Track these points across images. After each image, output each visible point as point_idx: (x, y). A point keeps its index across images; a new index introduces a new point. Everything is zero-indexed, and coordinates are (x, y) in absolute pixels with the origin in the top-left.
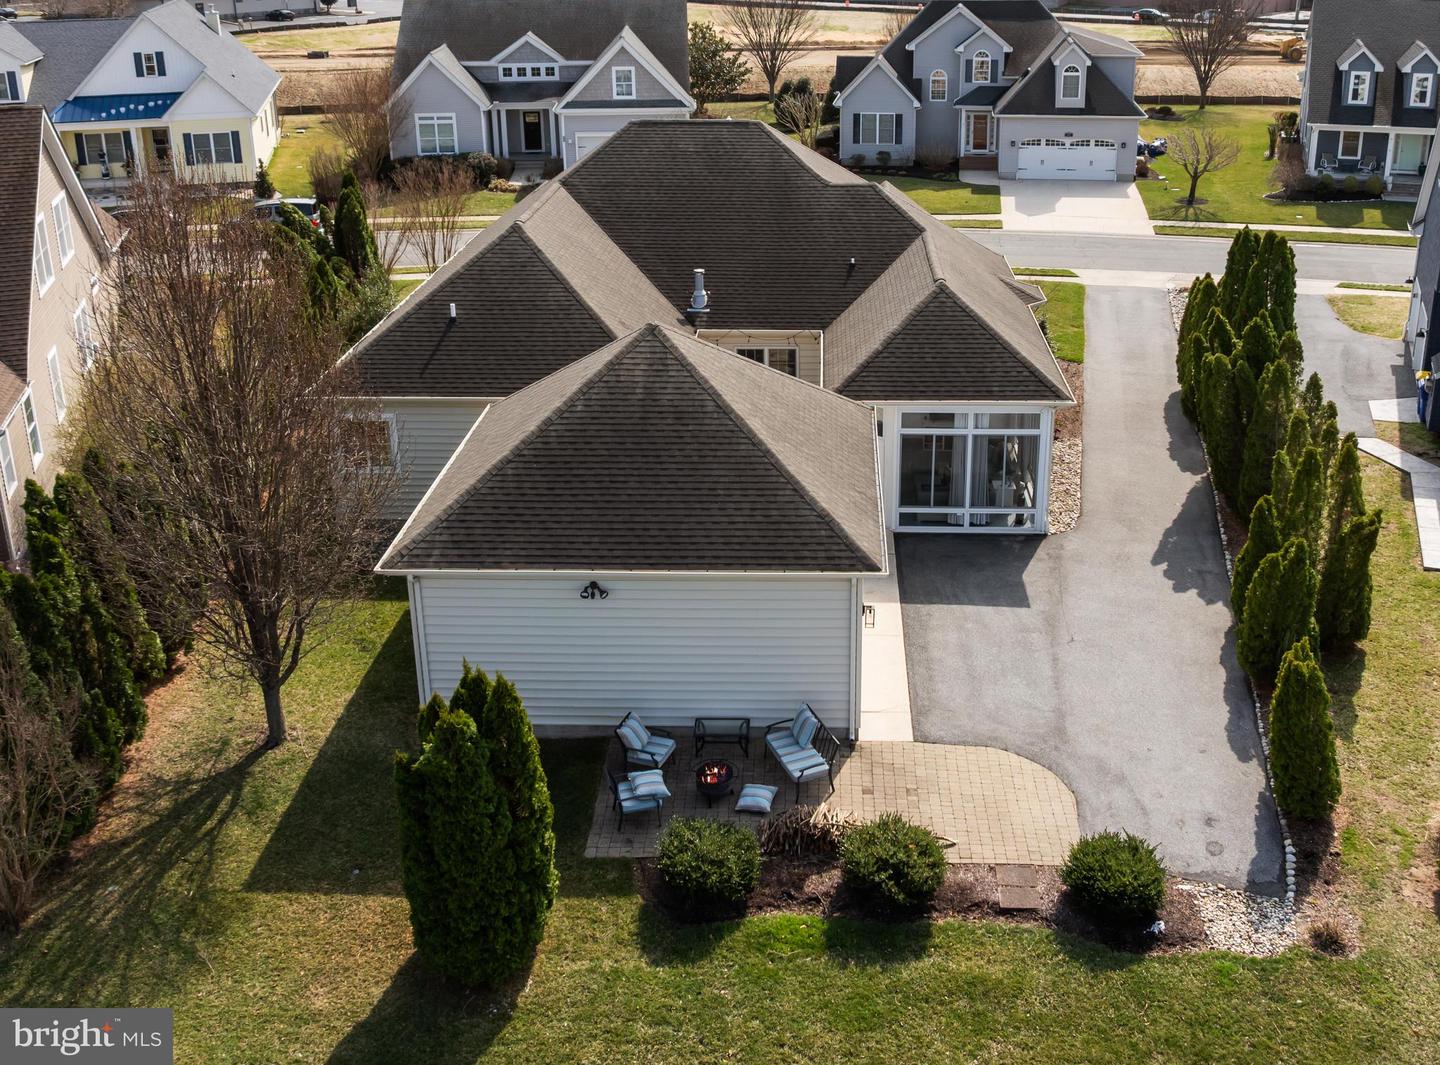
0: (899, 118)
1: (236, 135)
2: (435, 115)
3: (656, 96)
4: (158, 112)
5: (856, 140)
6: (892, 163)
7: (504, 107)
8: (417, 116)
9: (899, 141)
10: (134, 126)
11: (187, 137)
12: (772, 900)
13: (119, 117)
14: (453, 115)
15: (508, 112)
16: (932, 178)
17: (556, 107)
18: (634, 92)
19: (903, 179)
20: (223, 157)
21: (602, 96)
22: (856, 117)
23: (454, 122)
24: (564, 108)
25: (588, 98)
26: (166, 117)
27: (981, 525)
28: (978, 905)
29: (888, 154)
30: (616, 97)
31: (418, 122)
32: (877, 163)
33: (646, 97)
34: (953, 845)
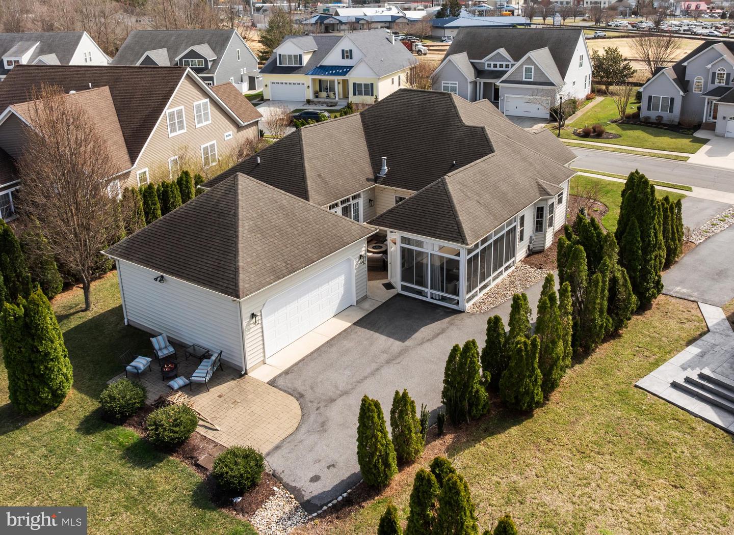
0: (672, 100)
1: (372, 84)
2: (450, 82)
3: (542, 80)
4: (344, 74)
5: (649, 109)
6: (663, 122)
7: (483, 81)
8: (443, 82)
9: (671, 111)
10: (336, 78)
11: (354, 84)
12: (135, 424)
13: (332, 74)
14: (457, 83)
15: (485, 83)
16: (678, 132)
17: (498, 82)
18: (533, 77)
19: (666, 131)
20: (366, 94)
21: (518, 79)
22: (650, 98)
23: (457, 86)
24: (500, 83)
25: (512, 79)
26: (347, 75)
27: (436, 299)
28: (192, 458)
29: (662, 117)
30: (524, 79)
31: (443, 85)
32: (655, 121)
33: (538, 80)
34: (216, 430)
